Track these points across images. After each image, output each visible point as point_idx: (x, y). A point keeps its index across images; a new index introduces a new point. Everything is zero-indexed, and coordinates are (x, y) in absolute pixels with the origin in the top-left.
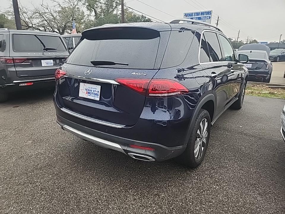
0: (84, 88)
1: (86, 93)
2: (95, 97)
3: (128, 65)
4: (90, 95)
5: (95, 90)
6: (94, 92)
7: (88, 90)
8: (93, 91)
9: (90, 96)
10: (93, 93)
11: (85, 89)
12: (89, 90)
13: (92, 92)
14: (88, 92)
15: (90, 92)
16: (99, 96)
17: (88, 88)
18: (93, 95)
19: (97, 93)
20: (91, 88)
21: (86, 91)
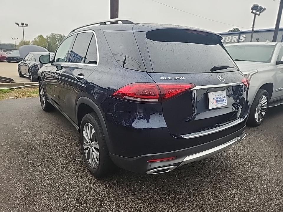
0: (213, 98)
2: (223, 103)
6: (222, 99)
7: (216, 99)
8: (220, 98)
9: (218, 104)
10: (220, 100)
15: (218, 100)
16: (226, 101)
17: (216, 96)
18: (221, 102)
19: (224, 99)
20: (218, 95)
21: (214, 100)
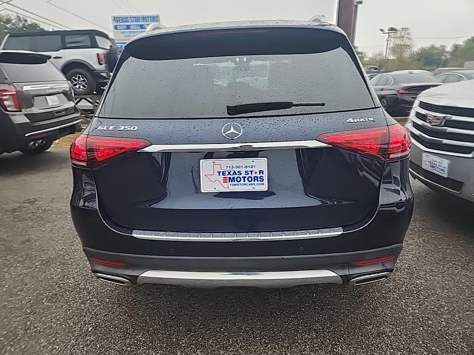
0: (216, 172)
1: (222, 181)
2: (253, 184)
3: (323, 105)
4: (236, 183)
5: (249, 169)
7: (227, 173)
8: (243, 173)
11: (219, 172)
12: (232, 173)
13: (241, 176)
14: (230, 178)
15: (236, 176)
16: (266, 182)
17: (228, 169)
18: (247, 182)
19: (259, 176)
21: (221, 176)
